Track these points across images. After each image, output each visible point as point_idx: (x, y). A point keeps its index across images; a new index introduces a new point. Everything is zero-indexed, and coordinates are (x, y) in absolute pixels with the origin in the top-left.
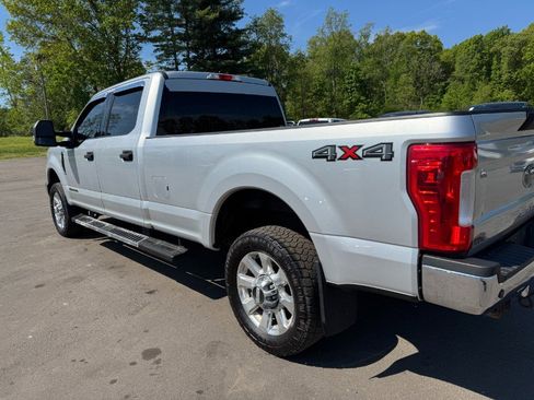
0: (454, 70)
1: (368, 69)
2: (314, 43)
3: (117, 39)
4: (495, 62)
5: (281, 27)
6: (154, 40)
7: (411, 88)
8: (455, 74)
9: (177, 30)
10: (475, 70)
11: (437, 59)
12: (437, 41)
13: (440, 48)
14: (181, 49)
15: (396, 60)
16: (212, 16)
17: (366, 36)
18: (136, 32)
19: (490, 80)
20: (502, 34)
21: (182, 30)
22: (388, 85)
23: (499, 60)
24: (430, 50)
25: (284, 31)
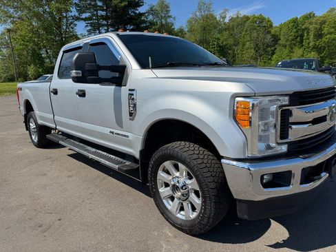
0: (280, 39)
1: (225, 39)
2: (191, 22)
3: (60, 18)
4: (305, 34)
5: (168, 11)
6: (85, 19)
7: (253, 51)
8: (280, 42)
9: (100, 13)
10: (293, 40)
11: (269, 32)
12: (269, 21)
13: (271, 26)
14: (103, 25)
15: (243, 33)
16: (123, 4)
17: (224, 18)
18: (73, 14)
19: (302, 46)
20: (310, 16)
21: (104, 13)
22: (238, 49)
23: (308, 33)
24: (265, 26)
25: (170, 14)
